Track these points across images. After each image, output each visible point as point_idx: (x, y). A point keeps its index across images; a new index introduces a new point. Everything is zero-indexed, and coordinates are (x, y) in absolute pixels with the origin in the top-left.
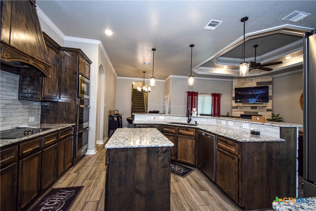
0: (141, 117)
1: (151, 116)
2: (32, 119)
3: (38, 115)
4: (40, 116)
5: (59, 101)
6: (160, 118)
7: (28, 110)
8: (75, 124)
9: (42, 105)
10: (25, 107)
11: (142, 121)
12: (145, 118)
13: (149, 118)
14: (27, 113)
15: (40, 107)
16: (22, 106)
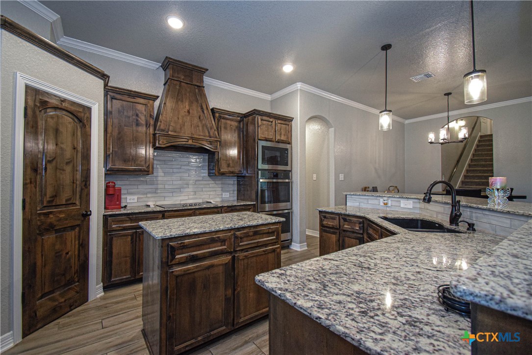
0: (359, 200)
1: (378, 198)
2: (226, 195)
3: (234, 191)
4: (236, 192)
5: (247, 175)
6: (402, 205)
7: (220, 186)
8: (255, 203)
9: (238, 181)
10: (217, 182)
11: (360, 209)
12: (365, 201)
13: (376, 202)
14: (220, 189)
15: (236, 182)
16: (213, 182)
